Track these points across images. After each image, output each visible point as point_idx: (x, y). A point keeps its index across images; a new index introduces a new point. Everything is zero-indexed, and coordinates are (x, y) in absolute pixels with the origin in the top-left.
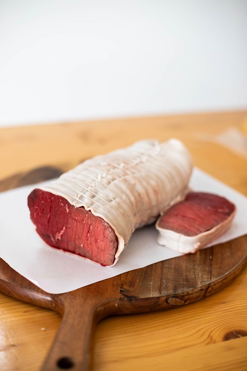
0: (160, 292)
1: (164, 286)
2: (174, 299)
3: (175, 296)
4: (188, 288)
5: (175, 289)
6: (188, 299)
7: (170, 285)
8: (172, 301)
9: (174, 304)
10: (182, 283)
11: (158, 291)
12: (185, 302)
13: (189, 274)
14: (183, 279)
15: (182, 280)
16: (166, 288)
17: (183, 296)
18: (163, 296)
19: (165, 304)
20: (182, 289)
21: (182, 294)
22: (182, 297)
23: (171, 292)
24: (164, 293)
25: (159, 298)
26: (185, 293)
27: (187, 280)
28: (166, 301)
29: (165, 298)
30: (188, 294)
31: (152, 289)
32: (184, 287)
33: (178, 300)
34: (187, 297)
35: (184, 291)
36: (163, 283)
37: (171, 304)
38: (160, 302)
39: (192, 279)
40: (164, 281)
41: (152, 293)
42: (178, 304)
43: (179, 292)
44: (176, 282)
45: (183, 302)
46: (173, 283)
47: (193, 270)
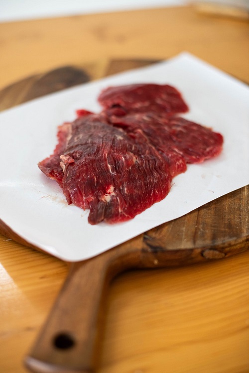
0: (194, 242)
1: (199, 233)
2: (211, 252)
3: (213, 248)
4: (231, 237)
5: (214, 237)
6: (229, 252)
7: (208, 232)
8: (208, 254)
9: (211, 258)
10: (223, 229)
11: (192, 240)
12: (226, 254)
13: (232, 217)
14: (225, 224)
15: (223, 226)
16: (203, 236)
17: (223, 248)
18: (197, 248)
19: (200, 258)
20: (222, 239)
21: (222, 246)
22: (221, 249)
23: (208, 242)
24: (200, 243)
25: (192, 250)
26: (226, 245)
27: (230, 226)
28: (202, 254)
29: (198, 251)
30: (230, 245)
31: (184, 237)
32: (224, 236)
33: (217, 252)
34: (227, 249)
35: (224, 242)
36: (199, 229)
37: (207, 257)
38: (193, 256)
39: (236, 225)
40: (201, 226)
41: (183, 242)
42: (217, 257)
43: (219, 242)
44: (216, 228)
45: (223, 255)
46: (212, 230)
47: (238, 212)
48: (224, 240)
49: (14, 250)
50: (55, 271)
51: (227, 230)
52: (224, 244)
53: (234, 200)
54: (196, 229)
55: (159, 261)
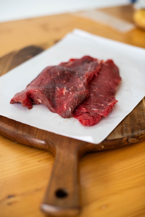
0: (122, 134)
1: (124, 129)
2: (132, 139)
3: (133, 137)
4: (142, 130)
5: (133, 131)
6: (142, 138)
7: (129, 129)
8: (131, 140)
9: (132, 142)
10: (137, 126)
11: (121, 133)
12: (140, 140)
13: (140, 120)
14: (137, 124)
15: (136, 125)
16: (126, 131)
17: (138, 136)
18: (125, 138)
19: (126, 143)
20: (137, 131)
21: (137, 135)
22: (137, 137)
23: (130, 134)
24: (126, 135)
25: (122, 139)
26: (140, 134)
27: (140, 124)
28: (127, 140)
29: (126, 139)
30: (142, 135)
31: (116, 132)
32: (138, 130)
33: (135, 139)
34: (141, 137)
35: (139, 133)
36: (124, 127)
37: (130, 142)
38: (123, 142)
39: (143, 124)
40: (124, 126)
41: (116, 135)
42: (135, 142)
43: (136, 134)
44: (133, 126)
45: (138, 140)
46: (130, 127)
47: (143, 117)
48: (139, 132)
49: (20, 148)
51: (138, 126)
52: (139, 134)
53: (139, 111)
54: (122, 127)
55: (105, 146)
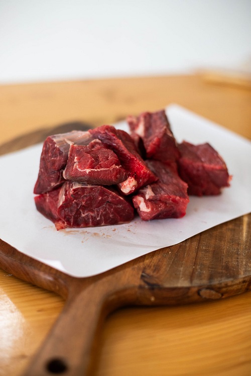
0: (191, 281)
1: (197, 273)
2: (208, 291)
3: (210, 288)
4: (228, 277)
5: (211, 278)
6: (226, 292)
7: (206, 273)
8: (205, 293)
9: (208, 297)
10: (221, 271)
11: (189, 279)
12: (222, 295)
13: (230, 260)
14: (222, 266)
15: (220, 268)
16: (200, 276)
17: (220, 288)
18: (194, 287)
19: (196, 297)
20: (219, 279)
21: (218, 286)
22: (218, 289)
23: (205, 282)
24: (197, 282)
25: (188, 288)
26: (223, 285)
27: (227, 268)
28: (198, 292)
29: (195, 289)
30: (227, 286)
31: (181, 276)
32: (221, 277)
33: (213, 292)
34: (224, 289)
35: (221, 282)
36: (197, 270)
37: (204, 297)
38: (190, 294)
39: (233, 267)
40: (198, 267)
41: (180, 281)
42: (213, 297)
43: (216, 282)
44: (213, 270)
45: (220, 295)
46: (209, 270)
47: (236, 256)
48: (221, 280)
49: (14, 284)
50: (53, 305)
51: (224, 271)
52: (221, 284)
53: (233, 245)
54: (194, 269)
55: (156, 298)
